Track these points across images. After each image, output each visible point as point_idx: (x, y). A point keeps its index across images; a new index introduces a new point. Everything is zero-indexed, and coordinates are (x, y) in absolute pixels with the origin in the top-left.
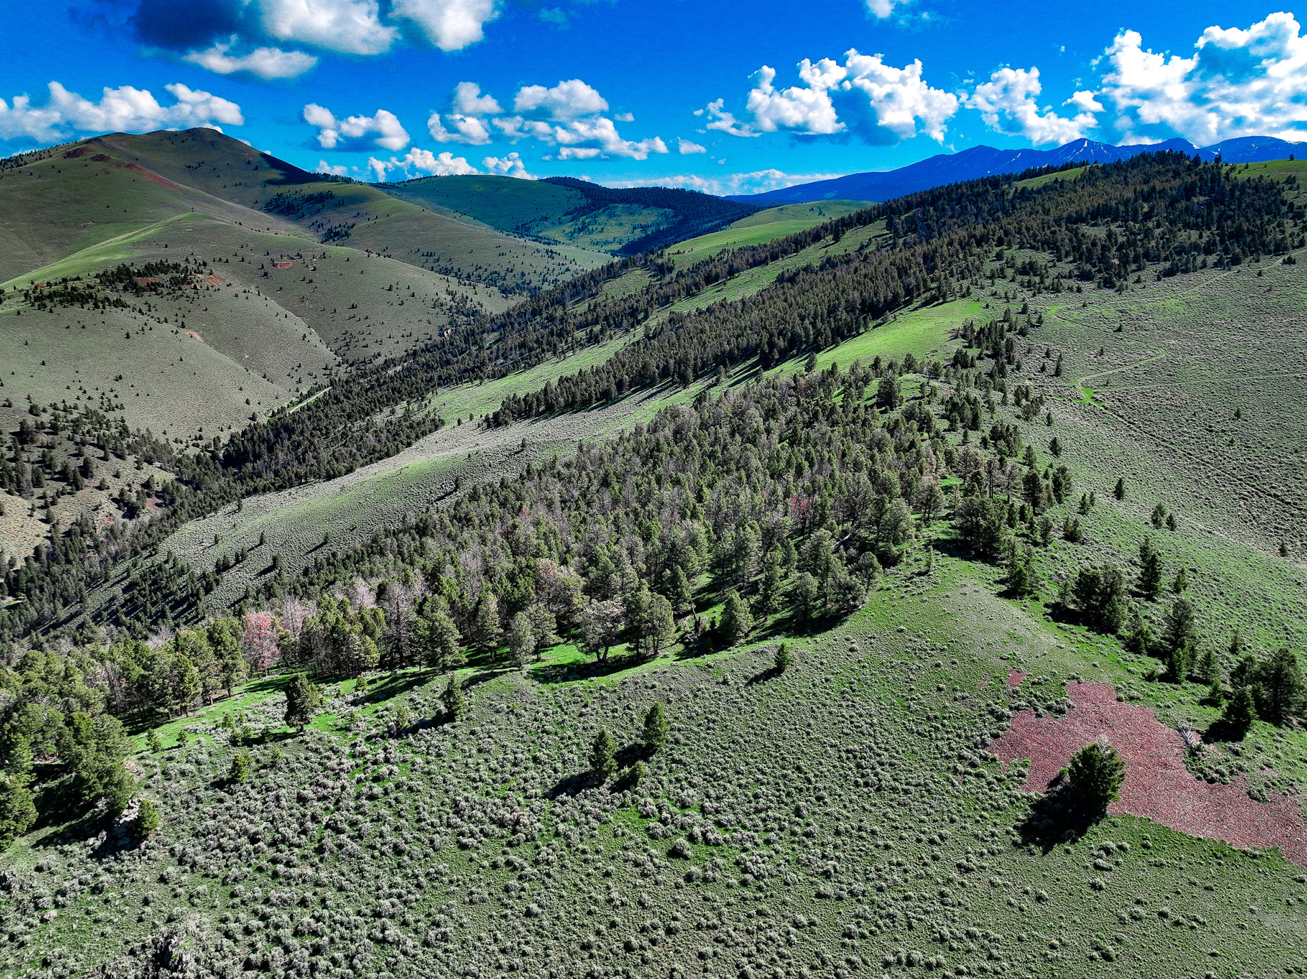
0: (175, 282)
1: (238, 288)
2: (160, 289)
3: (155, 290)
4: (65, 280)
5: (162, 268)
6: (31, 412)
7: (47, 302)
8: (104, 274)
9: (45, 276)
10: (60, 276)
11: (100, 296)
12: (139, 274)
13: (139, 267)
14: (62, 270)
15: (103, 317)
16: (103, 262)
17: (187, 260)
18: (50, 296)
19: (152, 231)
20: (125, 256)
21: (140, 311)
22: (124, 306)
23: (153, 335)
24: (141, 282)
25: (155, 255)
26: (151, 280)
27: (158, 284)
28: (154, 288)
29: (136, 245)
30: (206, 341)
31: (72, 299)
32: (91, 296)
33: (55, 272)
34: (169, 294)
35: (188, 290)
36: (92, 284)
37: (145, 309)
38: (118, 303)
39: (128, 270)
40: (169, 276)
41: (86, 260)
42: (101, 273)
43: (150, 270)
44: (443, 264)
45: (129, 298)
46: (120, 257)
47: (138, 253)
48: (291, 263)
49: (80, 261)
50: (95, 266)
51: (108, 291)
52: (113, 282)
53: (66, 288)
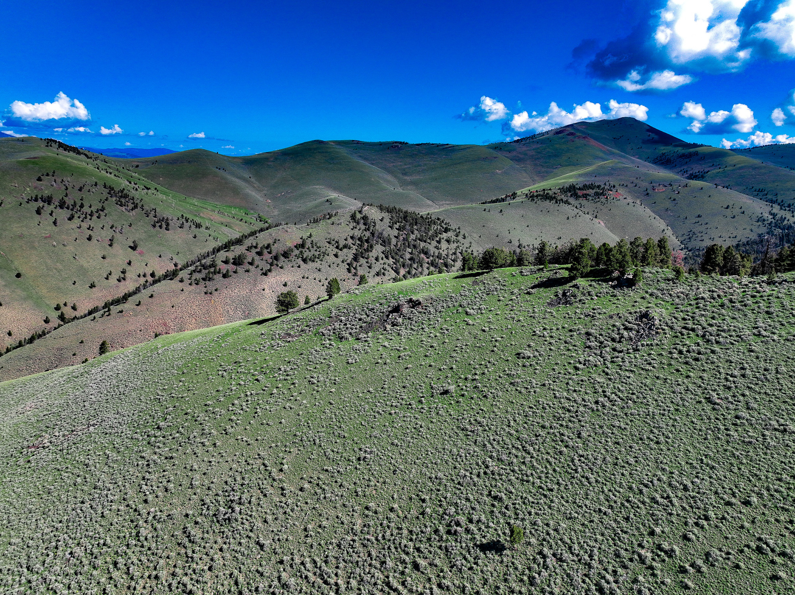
0: (597, 194)
1: (630, 200)
2: (588, 197)
3: (586, 197)
4: (544, 190)
5: (591, 187)
6: (519, 247)
7: (535, 198)
8: (563, 188)
9: (535, 188)
10: (542, 188)
11: (559, 198)
12: (580, 189)
13: (581, 186)
14: (544, 185)
15: (558, 208)
16: (563, 182)
17: (605, 184)
18: (537, 196)
19: (590, 169)
20: (574, 180)
21: (576, 207)
22: (569, 204)
23: (580, 220)
24: (580, 193)
25: (588, 181)
26: (584, 192)
27: (588, 195)
28: (585, 196)
29: (580, 175)
30: (606, 226)
31: (546, 198)
32: (555, 197)
33: (539, 187)
34: (592, 200)
35: (603, 199)
36: (556, 192)
37: (578, 206)
38: (567, 202)
39: (574, 187)
40: (595, 191)
41: (556, 181)
42: (561, 187)
43: (585, 187)
44: (769, 197)
45: (572, 200)
46: (572, 181)
47: (581, 179)
48: (664, 189)
49: (552, 182)
50: (560, 184)
51: (563, 196)
52: (565, 192)
53: (544, 193)
